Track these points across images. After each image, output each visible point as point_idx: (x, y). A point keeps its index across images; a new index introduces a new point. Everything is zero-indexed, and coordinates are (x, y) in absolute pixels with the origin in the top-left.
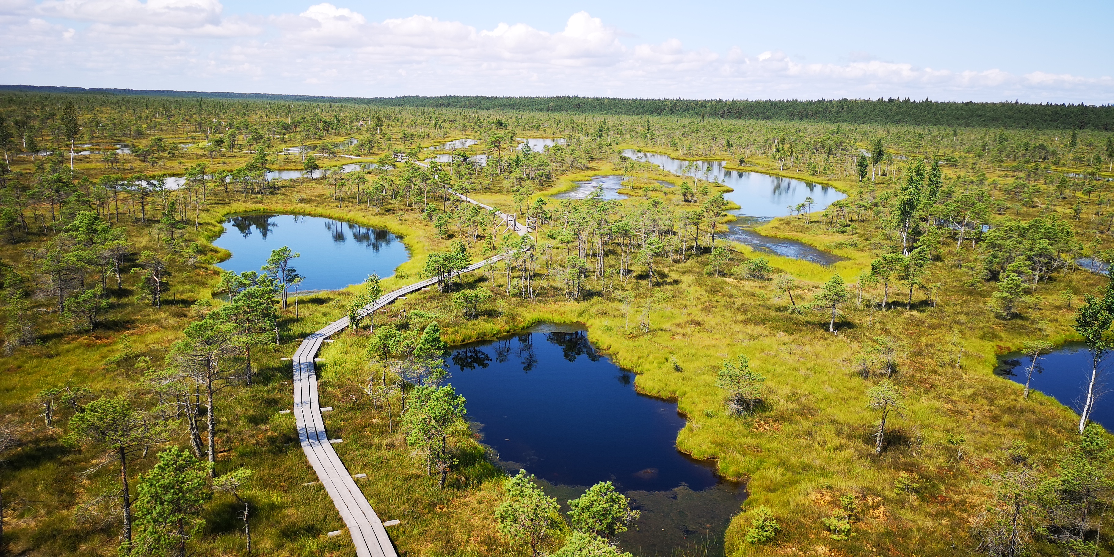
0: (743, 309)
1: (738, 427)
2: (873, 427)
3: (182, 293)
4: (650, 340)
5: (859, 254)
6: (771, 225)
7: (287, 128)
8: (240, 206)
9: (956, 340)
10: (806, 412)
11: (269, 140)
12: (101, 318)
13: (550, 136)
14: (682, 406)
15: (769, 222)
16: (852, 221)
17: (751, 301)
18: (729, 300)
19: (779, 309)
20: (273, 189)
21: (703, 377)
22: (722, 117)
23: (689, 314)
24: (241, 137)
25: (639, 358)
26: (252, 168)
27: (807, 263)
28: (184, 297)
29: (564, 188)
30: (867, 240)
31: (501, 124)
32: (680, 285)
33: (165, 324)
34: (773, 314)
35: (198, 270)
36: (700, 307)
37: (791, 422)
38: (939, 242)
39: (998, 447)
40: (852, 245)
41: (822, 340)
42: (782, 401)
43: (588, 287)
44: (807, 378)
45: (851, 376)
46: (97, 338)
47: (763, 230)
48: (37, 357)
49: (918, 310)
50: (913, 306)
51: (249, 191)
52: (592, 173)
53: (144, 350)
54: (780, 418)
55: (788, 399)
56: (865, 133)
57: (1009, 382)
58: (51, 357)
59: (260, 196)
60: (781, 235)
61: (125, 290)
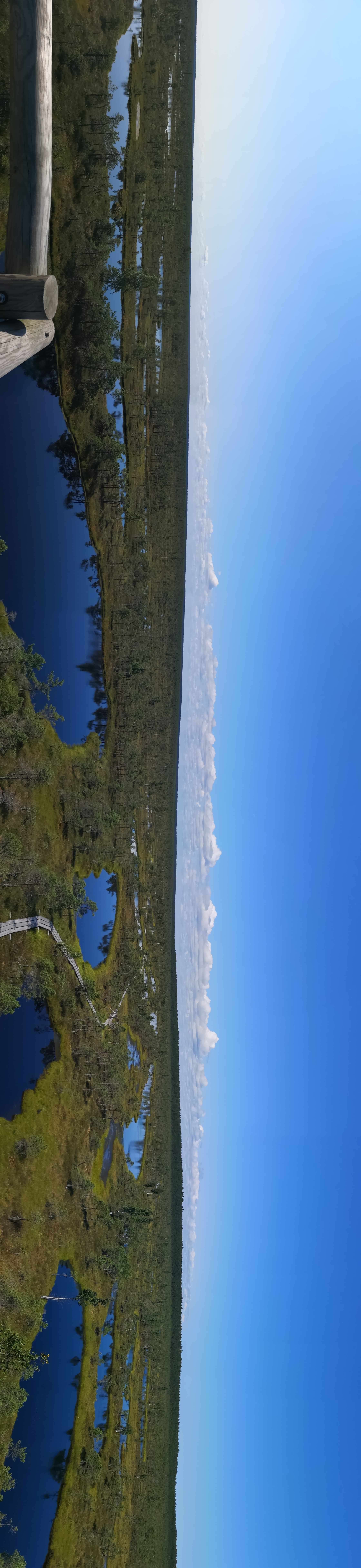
0: (74, 1139)
1: (9, 1148)
2: (22, 1214)
3: (79, 858)
4: (54, 1094)
5: (108, 1191)
6: (119, 1145)
7: (159, 898)
8: (121, 880)
9: (72, 1242)
10: (23, 1180)
11: (154, 890)
12: (69, 825)
13: (159, 1027)
14: (19, 1117)
15: (121, 1143)
16: (124, 1185)
17: (78, 1142)
18: (78, 1131)
19: (76, 1158)
20: (129, 895)
21: (35, 1125)
22: (172, 1111)
23: (69, 1112)
24: (155, 877)
25: (43, 1090)
26: (140, 885)
27: (101, 1167)
28: (77, 859)
29: (133, 1038)
30: (116, 1194)
31: (163, 1003)
32: (85, 1105)
33: (64, 852)
34: (73, 1155)
35: (90, 864)
36: (74, 1117)
37: (16, 1174)
38: (117, 1227)
39: (26, 1268)
40: (112, 1187)
41: (62, 1181)
42: (26, 1168)
43: (80, 1059)
44: (41, 1177)
45: (46, 1199)
46: (60, 824)
47: (117, 1141)
48: (54, 801)
49: (84, 1224)
50: (85, 1221)
51: (129, 884)
52: (141, 1051)
53: (52, 845)
54: (17, 1168)
55: (29, 1171)
56: (167, 1183)
57: (57, 1267)
58: (54, 806)
59: (126, 889)
60: (115, 1151)
61: (83, 833)
